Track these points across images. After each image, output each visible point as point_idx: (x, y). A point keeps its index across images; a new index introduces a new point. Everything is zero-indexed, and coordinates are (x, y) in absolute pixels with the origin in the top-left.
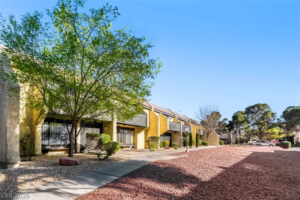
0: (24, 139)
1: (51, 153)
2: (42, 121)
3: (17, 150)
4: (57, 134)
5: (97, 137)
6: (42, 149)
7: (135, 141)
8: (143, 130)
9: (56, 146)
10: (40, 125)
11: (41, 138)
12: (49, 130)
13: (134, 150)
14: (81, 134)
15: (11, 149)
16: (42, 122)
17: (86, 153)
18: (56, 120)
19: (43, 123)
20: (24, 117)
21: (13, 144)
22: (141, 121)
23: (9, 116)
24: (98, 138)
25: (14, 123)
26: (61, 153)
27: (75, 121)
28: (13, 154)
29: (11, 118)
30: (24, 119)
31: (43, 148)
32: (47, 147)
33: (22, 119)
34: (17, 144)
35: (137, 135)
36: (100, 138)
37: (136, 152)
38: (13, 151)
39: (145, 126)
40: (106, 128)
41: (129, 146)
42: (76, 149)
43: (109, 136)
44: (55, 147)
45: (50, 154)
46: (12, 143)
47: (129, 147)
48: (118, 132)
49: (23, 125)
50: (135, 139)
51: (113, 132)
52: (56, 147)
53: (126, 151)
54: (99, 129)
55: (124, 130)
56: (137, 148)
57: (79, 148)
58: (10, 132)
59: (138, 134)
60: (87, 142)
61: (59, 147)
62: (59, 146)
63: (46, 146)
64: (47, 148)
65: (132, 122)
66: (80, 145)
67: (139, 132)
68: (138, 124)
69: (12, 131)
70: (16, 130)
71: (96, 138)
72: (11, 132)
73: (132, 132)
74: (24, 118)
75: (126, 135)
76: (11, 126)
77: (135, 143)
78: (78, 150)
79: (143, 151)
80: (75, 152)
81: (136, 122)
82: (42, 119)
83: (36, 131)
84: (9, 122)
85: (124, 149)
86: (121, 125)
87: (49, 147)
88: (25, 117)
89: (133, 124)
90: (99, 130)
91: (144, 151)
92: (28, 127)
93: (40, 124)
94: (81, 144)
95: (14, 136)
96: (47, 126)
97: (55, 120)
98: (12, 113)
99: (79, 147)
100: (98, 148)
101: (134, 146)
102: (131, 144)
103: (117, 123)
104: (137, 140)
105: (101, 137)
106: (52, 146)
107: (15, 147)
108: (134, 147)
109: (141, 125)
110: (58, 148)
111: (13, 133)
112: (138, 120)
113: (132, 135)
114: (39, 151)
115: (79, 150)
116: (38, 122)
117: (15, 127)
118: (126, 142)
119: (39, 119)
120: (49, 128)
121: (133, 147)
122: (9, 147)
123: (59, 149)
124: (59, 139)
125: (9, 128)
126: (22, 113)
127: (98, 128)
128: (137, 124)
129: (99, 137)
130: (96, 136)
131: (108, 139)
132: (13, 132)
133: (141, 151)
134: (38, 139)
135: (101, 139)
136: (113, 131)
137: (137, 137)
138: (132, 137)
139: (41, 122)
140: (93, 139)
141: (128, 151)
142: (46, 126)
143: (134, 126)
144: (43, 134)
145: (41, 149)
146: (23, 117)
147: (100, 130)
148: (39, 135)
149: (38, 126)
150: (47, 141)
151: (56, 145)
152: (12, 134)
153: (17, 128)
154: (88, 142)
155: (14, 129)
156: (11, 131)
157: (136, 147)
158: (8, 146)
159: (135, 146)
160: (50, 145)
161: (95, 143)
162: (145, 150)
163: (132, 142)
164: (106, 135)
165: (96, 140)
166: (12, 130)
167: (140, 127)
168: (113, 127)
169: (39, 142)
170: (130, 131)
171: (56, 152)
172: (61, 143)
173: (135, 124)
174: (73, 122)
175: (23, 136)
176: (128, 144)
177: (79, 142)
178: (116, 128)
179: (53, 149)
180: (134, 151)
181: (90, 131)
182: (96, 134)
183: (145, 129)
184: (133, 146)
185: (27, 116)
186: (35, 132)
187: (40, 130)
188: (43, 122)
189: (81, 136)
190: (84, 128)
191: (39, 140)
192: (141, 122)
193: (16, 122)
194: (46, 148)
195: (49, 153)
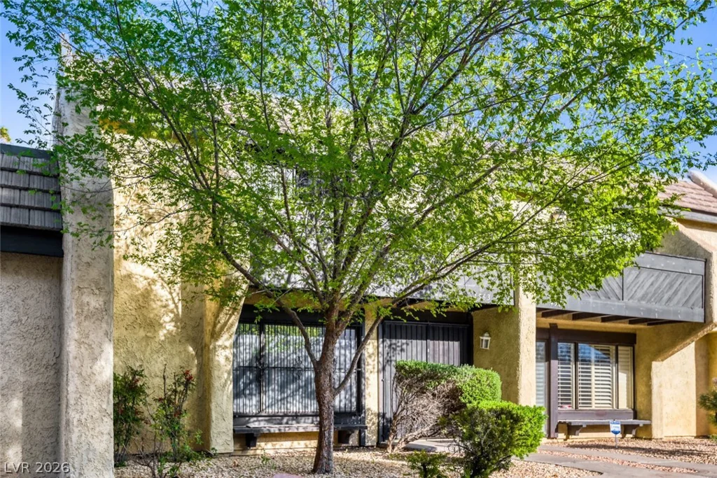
0: (175, 391)
1: (269, 445)
2: (230, 321)
3: (104, 445)
4: (287, 369)
5: (439, 379)
6: (234, 430)
7: (639, 399)
8: (684, 339)
9: (285, 420)
10: (226, 340)
11: (231, 386)
12: (260, 354)
13: (630, 445)
14: (381, 367)
15: (83, 438)
16: (232, 325)
17: (396, 451)
18: (261, 314)
19: (234, 329)
20: (175, 310)
21: (89, 420)
22: (676, 293)
23: (75, 311)
24: (445, 387)
25: (92, 337)
26: (307, 447)
27: (335, 316)
28: (89, 461)
29: (83, 318)
30: (176, 319)
31: (238, 428)
32: (254, 424)
33: (172, 321)
34: (105, 419)
35: (649, 368)
36: (451, 386)
37: (642, 459)
38: (89, 449)
39: (700, 319)
40: (486, 337)
41: (605, 421)
42: (360, 433)
43: (495, 374)
44: (281, 424)
45: (266, 448)
46: (84, 416)
47: (605, 428)
48: (548, 355)
49: (175, 341)
50: (641, 388)
51: (518, 357)
52: (287, 423)
53: (591, 447)
54: (457, 344)
55: (580, 345)
56: (651, 433)
57: (374, 428)
58: (80, 374)
59: (654, 364)
60: (400, 404)
61: (298, 423)
62: (296, 417)
63: (252, 420)
64: (256, 425)
65: (621, 303)
66: (379, 415)
67: (662, 351)
68: (658, 310)
69: (86, 371)
70: (98, 362)
71: (435, 388)
72: (84, 374)
73: (624, 351)
74: (176, 316)
75: (593, 367)
76: (83, 350)
77: (640, 407)
78: (371, 438)
79: (684, 453)
80: (356, 443)
81: (643, 298)
82: (231, 315)
83: (216, 363)
84: (76, 336)
85: (582, 437)
86: (563, 322)
87: (262, 424)
88: (180, 310)
89: (623, 314)
90: (455, 346)
91: (690, 453)
92: (191, 349)
93: (225, 336)
94: (381, 411)
95: (93, 388)
96: (254, 341)
97: (257, 315)
98: (86, 299)
99: (372, 423)
100: (445, 431)
101: (636, 422)
102: (615, 414)
103: (538, 310)
104: (650, 393)
105: (455, 382)
106: (271, 418)
107: (97, 429)
108: (638, 426)
109: (676, 313)
110: (295, 427)
111: (89, 376)
112: (653, 289)
113: (625, 370)
114: (222, 439)
115: (375, 438)
116: (219, 326)
117: (97, 351)
118: (593, 401)
119: (221, 316)
120: (262, 349)
121: (626, 429)
122: (76, 430)
123: (296, 431)
124: (297, 390)
125: (76, 358)
126: (170, 297)
127: (453, 340)
128: (649, 310)
129: (448, 382)
130: (434, 375)
131: (487, 389)
132: (89, 371)
133: (672, 453)
134: (220, 393)
135: (455, 393)
136: (518, 351)
137: (650, 378)
138: (624, 378)
139: (230, 328)
140: (422, 391)
141: (598, 447)
142: (251, 340)
143: (634, 321)
144: (239, 372)
145: (232, 431)
146: (172, 312)
147: (462, 347)
148: (226, 375)
149: (220, 343)
150: (254, 400)
151: (285, 415)
152: (87, 382)
153: (103, 355)
154: (403, 404)
155: (95, 359)
156: (84, 369)
157: (648, 427)
158: (71, 426)
159: (641, 423)
160: (263, 414)
161: (430, 408)
162: (702, 445)
163: (624, 404)
164: (482, 370)
165: (434, 395)
166: (87, 362)
167: (668, 326)
168: (517, 330)
169: (223, 404)
170: (613, 348)
171: (287, 444)
172: (306, 407)
173: (638, 310)
174: (329, 317)
175: (170, 382)
176: (600, 414)
177: (372, 402)
178: (533, 336)
179: (272, 431)
180: (634, 449)
181: (415, 352)
182: (434, 368)
183: (701, 334)
184: (631, 421)
185: (185, 308)
186: (211, 363)
187: (227, 358)
188: (237, 324)
189: (381, 375)
190: (394, 341)
191: (225, 397)
192: (670, 299)
193: (101, 333)
194: (252, 425)
195: (263, 444)
